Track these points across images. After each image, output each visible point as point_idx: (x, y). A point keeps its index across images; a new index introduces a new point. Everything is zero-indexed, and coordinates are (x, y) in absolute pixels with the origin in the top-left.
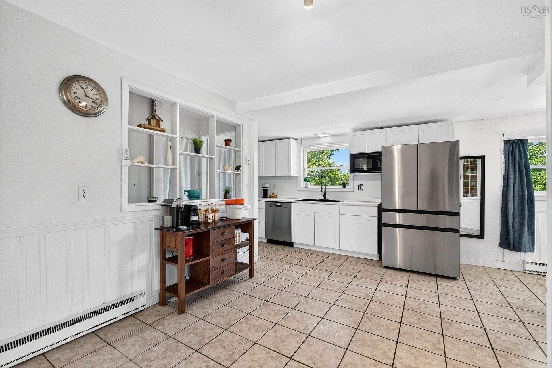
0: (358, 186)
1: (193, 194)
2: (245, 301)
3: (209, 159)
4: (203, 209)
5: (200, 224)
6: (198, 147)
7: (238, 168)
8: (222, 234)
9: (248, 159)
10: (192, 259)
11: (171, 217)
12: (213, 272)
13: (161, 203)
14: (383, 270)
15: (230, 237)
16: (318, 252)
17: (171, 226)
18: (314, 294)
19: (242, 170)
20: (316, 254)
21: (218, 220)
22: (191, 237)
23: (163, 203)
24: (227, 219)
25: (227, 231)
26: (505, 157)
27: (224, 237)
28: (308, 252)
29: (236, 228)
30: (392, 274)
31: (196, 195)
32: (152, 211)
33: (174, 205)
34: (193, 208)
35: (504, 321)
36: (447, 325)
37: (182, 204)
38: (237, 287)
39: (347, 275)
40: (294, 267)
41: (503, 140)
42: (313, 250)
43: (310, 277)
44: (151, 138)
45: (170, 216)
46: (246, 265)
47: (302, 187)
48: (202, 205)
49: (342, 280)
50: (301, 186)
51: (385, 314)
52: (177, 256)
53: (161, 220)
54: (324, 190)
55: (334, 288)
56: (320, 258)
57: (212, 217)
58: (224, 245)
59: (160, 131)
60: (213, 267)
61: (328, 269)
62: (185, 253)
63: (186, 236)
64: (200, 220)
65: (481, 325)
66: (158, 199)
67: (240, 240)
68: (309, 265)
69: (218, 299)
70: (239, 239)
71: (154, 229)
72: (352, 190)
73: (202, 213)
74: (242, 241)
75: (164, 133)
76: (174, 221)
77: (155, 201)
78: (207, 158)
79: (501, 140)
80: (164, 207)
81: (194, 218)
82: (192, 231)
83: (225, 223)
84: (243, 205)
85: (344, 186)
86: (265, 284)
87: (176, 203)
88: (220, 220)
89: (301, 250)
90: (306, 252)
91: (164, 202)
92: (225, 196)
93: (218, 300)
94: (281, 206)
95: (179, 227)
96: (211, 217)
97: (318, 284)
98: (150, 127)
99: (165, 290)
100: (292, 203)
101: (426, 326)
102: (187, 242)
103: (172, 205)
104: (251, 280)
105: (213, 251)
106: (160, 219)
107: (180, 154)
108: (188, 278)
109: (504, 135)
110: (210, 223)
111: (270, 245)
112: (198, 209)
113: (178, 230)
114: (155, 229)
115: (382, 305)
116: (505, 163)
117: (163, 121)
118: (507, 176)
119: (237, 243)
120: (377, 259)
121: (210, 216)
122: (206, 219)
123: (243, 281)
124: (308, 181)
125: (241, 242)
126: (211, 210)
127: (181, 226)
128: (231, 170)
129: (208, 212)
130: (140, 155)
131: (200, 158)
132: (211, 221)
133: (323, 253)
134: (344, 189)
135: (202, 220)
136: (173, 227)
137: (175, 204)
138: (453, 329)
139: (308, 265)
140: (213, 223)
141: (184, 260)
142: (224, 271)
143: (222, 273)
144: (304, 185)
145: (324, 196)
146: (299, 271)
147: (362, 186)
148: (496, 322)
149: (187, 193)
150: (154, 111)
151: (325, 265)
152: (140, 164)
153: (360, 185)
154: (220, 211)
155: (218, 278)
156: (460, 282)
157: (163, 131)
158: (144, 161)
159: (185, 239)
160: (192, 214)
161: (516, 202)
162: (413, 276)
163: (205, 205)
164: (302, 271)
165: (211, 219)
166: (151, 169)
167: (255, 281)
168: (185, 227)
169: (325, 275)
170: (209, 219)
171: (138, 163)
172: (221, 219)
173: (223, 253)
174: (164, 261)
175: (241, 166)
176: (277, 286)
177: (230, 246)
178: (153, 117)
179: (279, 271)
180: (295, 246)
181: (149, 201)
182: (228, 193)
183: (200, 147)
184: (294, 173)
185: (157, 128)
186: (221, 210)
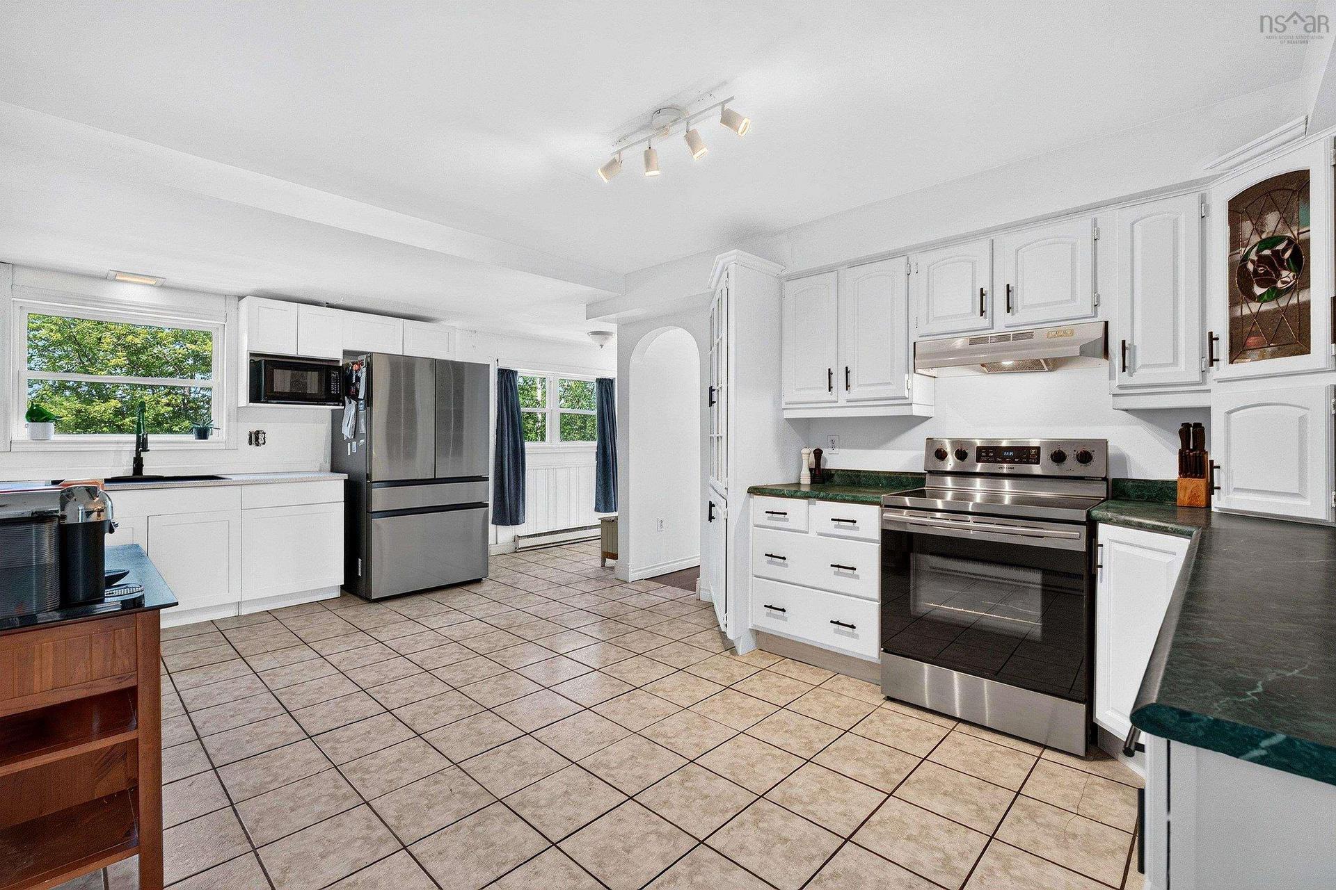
0: (251, 435)
41: (497, 368)
50: (8, 436)
56: (204, 639)
72: (231, 446)
85: (202, 436)
109: (497, 360)
118: (500, 421)
120: (337, 594)
124: (42, 420)
134: (201, 442)
147: (261, 436)
151: (255, 643)
153: (257, 433)
161: (511, 457)
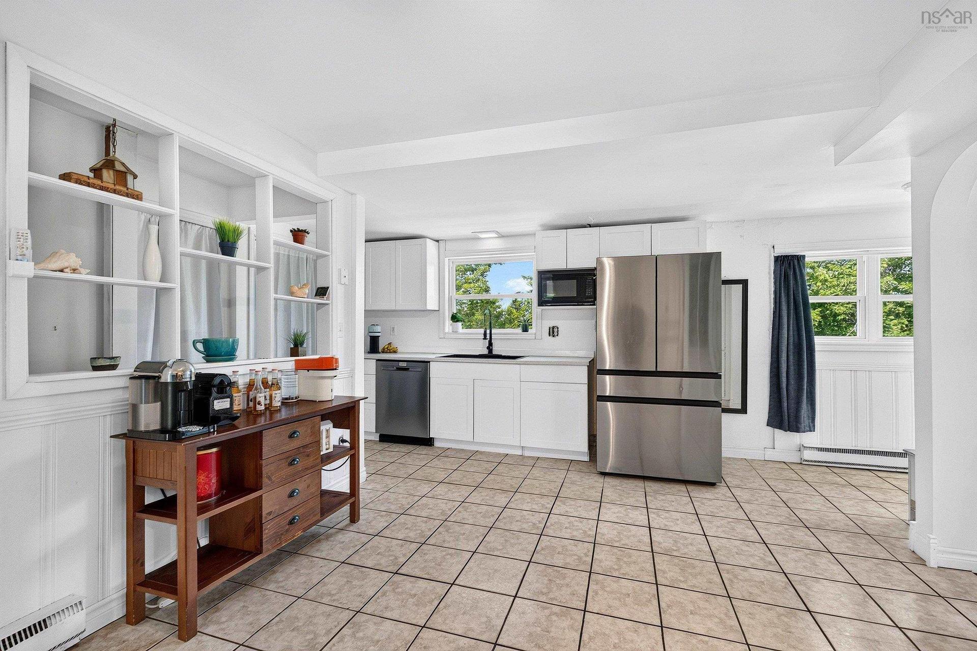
0: (550, 329)
1: (217, 347)
2: (345, 580)
3: (252, 270)
4: (242, 382)
5: (238, 418)
6: (228, 241)
7: (322, 292)
8: (291, 436)
9: (344, 273)
10: (215, 504)
11: (159, 404)
12: (269, 524)
13: (130, 371)
14: (601, 479)
15: (308, 440)
16: (481, 453)
17: (158, 427)
18: (489, 543)
19: (331, 296)
20: (478, 457)
21: (279, 404)
22: (214, 450)
23: (134, 371)
24: (300, 402)
25: (303, 430)
26: (775, 283)
27: (295, 444)
28: (463, 455)
29: (322, 420)
30: (616, 486)
31: (224, 350)
32: (105, 392)
33: (167, 377)
34: (217, 381)
35: (806, 555)
36: (730, 576)
37: (188, 373)
38: (324, 549)
39: (542, 495)
40: (441, 490)
41: (773, 255)
42: (470, 451)
43: (474, 508)
44: (103, 212)
45: (155, 401)
46: (342, 498)
47: (447, 330)
48: (239, 373)
49: (536, 507)
50: (444, 329)
51: (625, 569)
52: (174, 498)
53: (130, 415)
54: (489, 338)
55: (525, 526)
56: (486, 466)
57: (265, 399)
58: (294, 460)
59: (127, 195)
60: (270, 513)
61: (505, 487)
62: (198, 488)
63: (199, 449)
64: (236, 408)
65: (777, 568)
66: (121, 363)
67: (329, 445)
68: (469, 482)
69: (281, 584)
70: (328, 443)
71: (108, 435)
72: (538, 337)
73: (239, 391)
74: (334, 446)
75: (138, 202)
76: (167, 417)
77: (113, 367)
78: (249, 266)
79: (770, 255)
80: (138, 381)
81: (220, 405)
82: (217, 437)
83: (295, 412)
84: (336, 369)
85: (525, 330)
86: (387, 533)
87: (173, 371)
88: (283, 403)
89: (448, 453)
90: (458, 455)
91: (137, 368)
92: (294, 352)
93: (283, 587)
94: (409, 369)
95: (180, 429)
96: (262, 400)
97: (493, 520)
98: (98, 182)
99: (142, 584)
100: (429, 362)
101: (697, 584)
102: (202, 463)
103: (159, 377)
104: (354, 527)
105: (269, 478)
106: (126, 411)
107: (182, 254)
108: (204, 542)
109: (773, 247)
110: (260, 414)
111: (386, 445)
112: (231, 384)
113: (176, 437)
114: (111, 437)
115: (615, 550)
116: (775, 292)
117: (135, 177)
118: (778, 313)
119: (324, 452)
120: (586, 459)
121: (261, 397)
122: (251, 404)
123: (337, 532)
124: (458, 321)
125: (331, 450)
126: (262, 383)
127: (185, 425)
128: (306, 296)
129: (256, 389)
130: (68, 252)
131: (231, 267)
132: (263, 408)
133: (489, 454)
134: (524, 334)
135: (241, 407)
136: (163, 430)
137: (170, 373)
138: (741, 583)
139: (465, 481)
140: (268, 412)
141: (194, 504)
142: (294, 519)
143: (291, 522)
144: (451, 328)
145: (488, 348)
146: (450, 496)
147: (556, 330)
148: (797, 559)
149: (200, 346)
150: (111, 151)
151: (499, 479)
152: (68, 275)
153: (553, 328)
154: (283, 384)
155: (282, 534)
156: (721, 490)
157: (138, 196)
158: (78, 267)
159: (198, 455)
160: (214, 394)
161: (791, 353)
162: (652, 486)
163: (249, 372)
164: (458, 494)
165: (263, 403)
166: (103, 289)
167: (363, 529)
168: (196, 429)
169: (502, 500)
170: (259, 403)
171: (62, 271)
172: (286, 402)
173: (293, 478)
174: (139, 515)
175: (328, 288)
176: (412, 535)
177: (310, 461)
178: (109, 163)
179: (411, 500)
180: (437, 444)
181: (95, 368)
182: (302, 344)
183: (235, 243)
184: (432, 304)
185: (118, 187)
186: (285, 382)
